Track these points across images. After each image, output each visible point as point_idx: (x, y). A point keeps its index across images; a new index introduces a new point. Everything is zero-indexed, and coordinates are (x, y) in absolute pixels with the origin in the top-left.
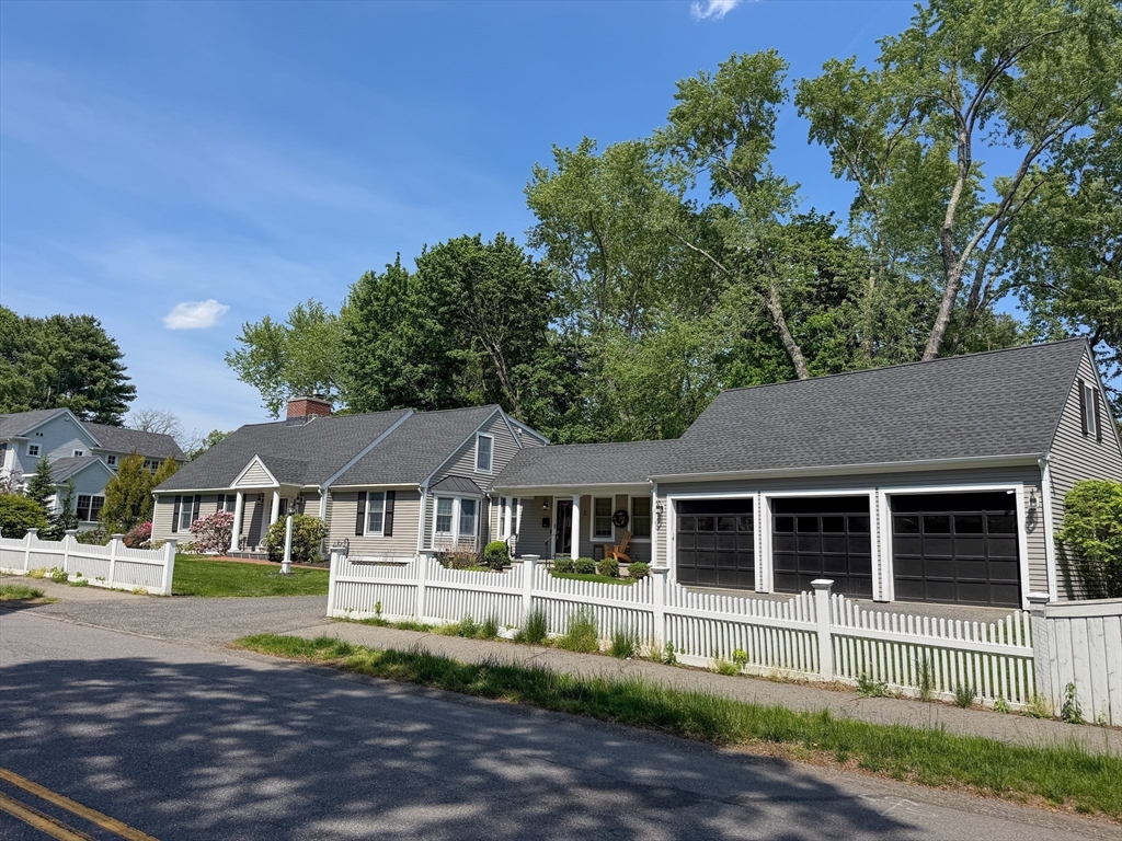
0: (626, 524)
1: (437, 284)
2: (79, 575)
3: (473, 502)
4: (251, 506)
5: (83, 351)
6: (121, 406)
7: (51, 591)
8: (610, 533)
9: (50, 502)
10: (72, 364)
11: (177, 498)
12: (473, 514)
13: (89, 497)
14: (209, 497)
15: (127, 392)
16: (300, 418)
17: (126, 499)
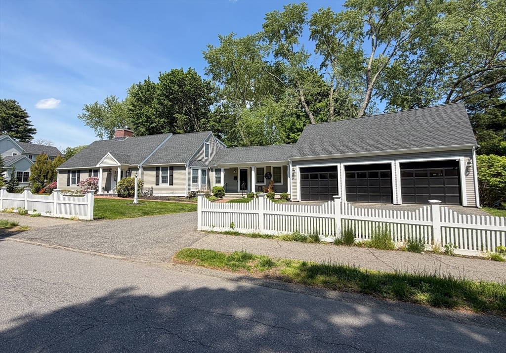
0: (271, 178)
1: (169, 86)
2: (35, 211)
3: (205, 170)
4: (106, 174)
5: (12, 114)
6: (30, 136)
7: (23, 221)
8: (263, 182)
9: (4, 175)
10: (8, 119)
11: (68, 172)
12: (205, 175)
13: (22, 172)
14: (84, 171)
15: (32, 131)
16: (121, 138)
17: (40, 173)
